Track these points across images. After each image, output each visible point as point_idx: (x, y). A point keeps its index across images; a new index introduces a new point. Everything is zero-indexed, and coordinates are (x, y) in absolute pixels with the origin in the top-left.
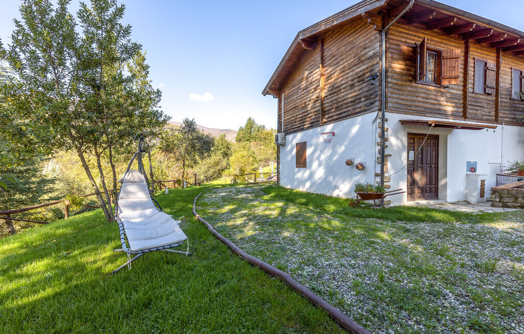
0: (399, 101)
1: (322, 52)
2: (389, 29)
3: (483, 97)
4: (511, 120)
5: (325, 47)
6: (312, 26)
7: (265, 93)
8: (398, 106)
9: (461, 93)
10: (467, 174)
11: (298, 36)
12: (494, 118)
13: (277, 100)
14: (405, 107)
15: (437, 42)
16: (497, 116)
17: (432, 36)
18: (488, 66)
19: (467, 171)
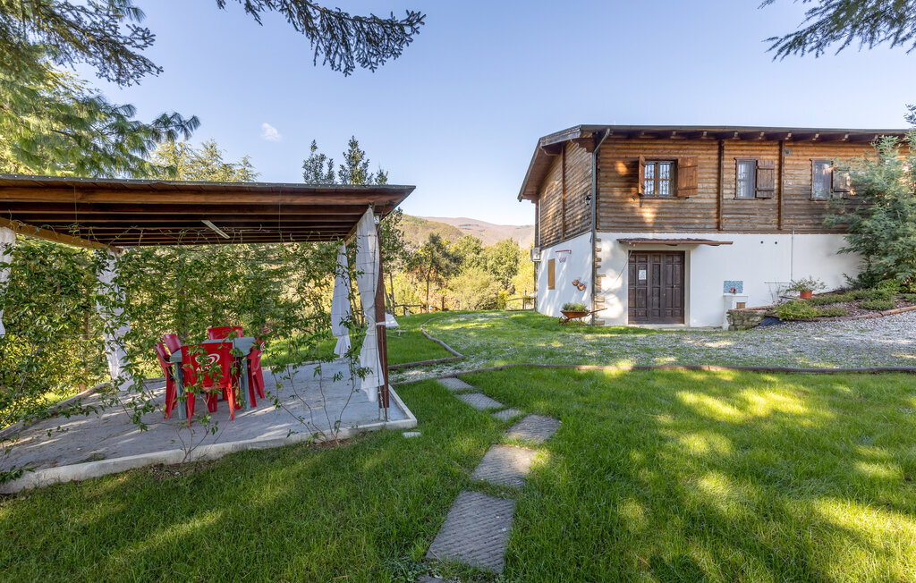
0: (616, 220)
1: (564, 160)
2: (600, 149)
3: (754, 202)
4: (813, 226)
5: (567, 154)
6: (561, 133)
7: (520, 199)
8: (616, 225)
9: (715, 201)
10: (724, 296)
11: (539, 143)
12: (776, 226)
13: (534, 205)
14: (624, 225)
15: (671, 149)
16: (779, 224)
17: (665, 144)
18: (759, 164)
19: (725, 292)
